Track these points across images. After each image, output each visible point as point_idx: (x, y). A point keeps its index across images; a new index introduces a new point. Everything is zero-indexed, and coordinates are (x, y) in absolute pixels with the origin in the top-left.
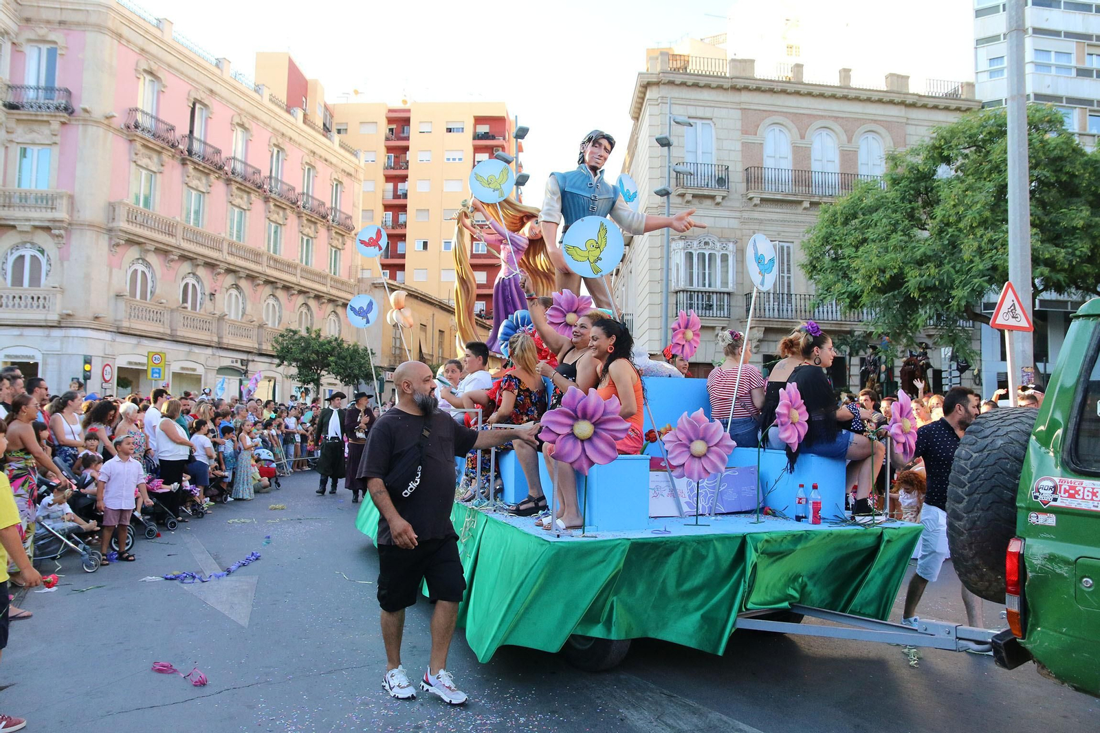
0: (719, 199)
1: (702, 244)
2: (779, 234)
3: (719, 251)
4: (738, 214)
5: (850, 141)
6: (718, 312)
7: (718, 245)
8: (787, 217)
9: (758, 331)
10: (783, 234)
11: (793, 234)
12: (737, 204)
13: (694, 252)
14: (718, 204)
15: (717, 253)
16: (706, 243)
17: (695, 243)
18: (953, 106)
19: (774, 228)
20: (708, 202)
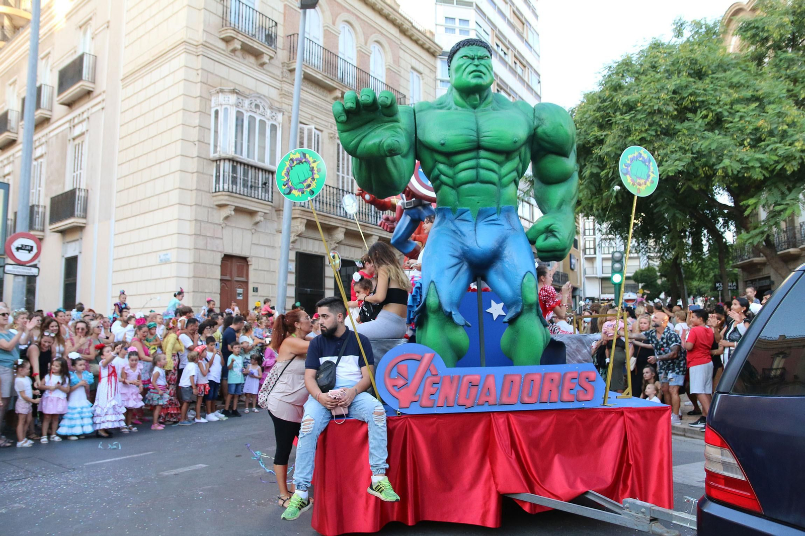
0: (266, 59)
1: (253, 106)
2: (312, 119)
3: (269, 119)
4: (277, 84)
5: (366, 43)
6: (263, 194)
7: (268, 111)
8: (319, 102)
9: (301, 222)
10: (315, 119)
11: (323, 122)
12: (278, 72)
13: (245, 113)
14: (262, 65)
15: (266, 121)
16: (257, 106)
17: (247, 102)
18: (427, 46)
19: (309, 111)
20: (252, 59)
